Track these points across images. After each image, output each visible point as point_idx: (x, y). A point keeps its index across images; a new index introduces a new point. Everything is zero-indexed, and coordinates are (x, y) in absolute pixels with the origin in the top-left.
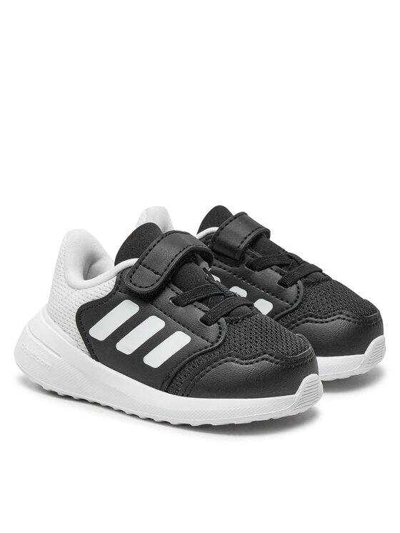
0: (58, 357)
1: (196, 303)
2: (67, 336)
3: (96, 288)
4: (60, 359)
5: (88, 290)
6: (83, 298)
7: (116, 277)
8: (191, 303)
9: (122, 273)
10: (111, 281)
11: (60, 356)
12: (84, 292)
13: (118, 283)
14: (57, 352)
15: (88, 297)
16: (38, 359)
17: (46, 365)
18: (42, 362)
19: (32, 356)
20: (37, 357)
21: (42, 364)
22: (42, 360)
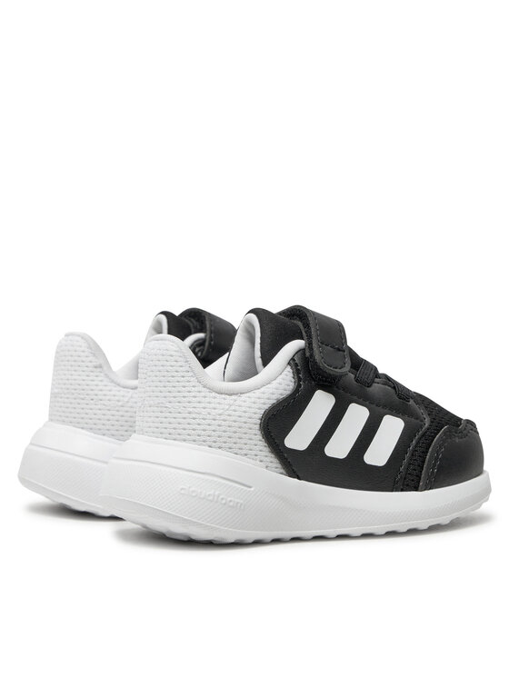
0: (248, 489)
2: (245, 458)
3: (274, 384)
4: (251, 490)
5: (265, 390)
6: (262, 401)
7: (290, 367)
9: (294, 360)
10: (285, 372)
11: (250, 487)
12: (258, 393)
13: (297, 372)
14: (244, 482)
15: (269, 399)
16: (222, 499)
17: (238, 503)
18: (231, 501)
19: (211, 498)
20: (221, 497)
21: (231, 504)
22: (229, 499)
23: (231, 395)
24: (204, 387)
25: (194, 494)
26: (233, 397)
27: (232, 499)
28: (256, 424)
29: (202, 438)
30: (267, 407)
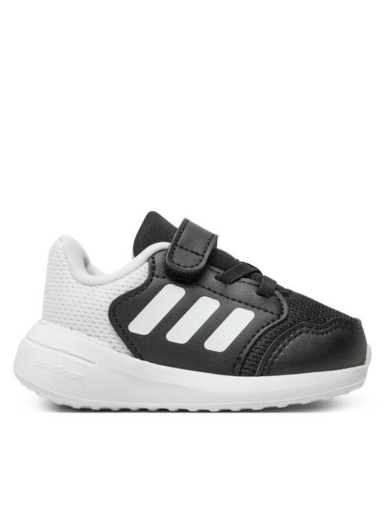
0: (91, 365)
1: (243, 279)
2: (96, 339)
3: (127, 278)
4: (94, 366)
5: (117, 282)
6: (112, 292)
7: (147, 263)
8: (238, 280)
9: (153, 258)
10: (142, 268)
11: (94, 363)
12: (111, 285)
13: (152, 268)
14: (88, 359)
15: (119, 290)
16: (66, 372)
17: (79, 376)
18: (72, 374)
19: (56, 371)
20: (65, 370)
21: (72, 376)
22: (72, 372)
23: (91, 286)
24: (74, 279)
25: (44, 367)
26: (92, 288)
27: (74, 372)
28: (106, 311)
29: (67, 321)
30: (115, 297)
